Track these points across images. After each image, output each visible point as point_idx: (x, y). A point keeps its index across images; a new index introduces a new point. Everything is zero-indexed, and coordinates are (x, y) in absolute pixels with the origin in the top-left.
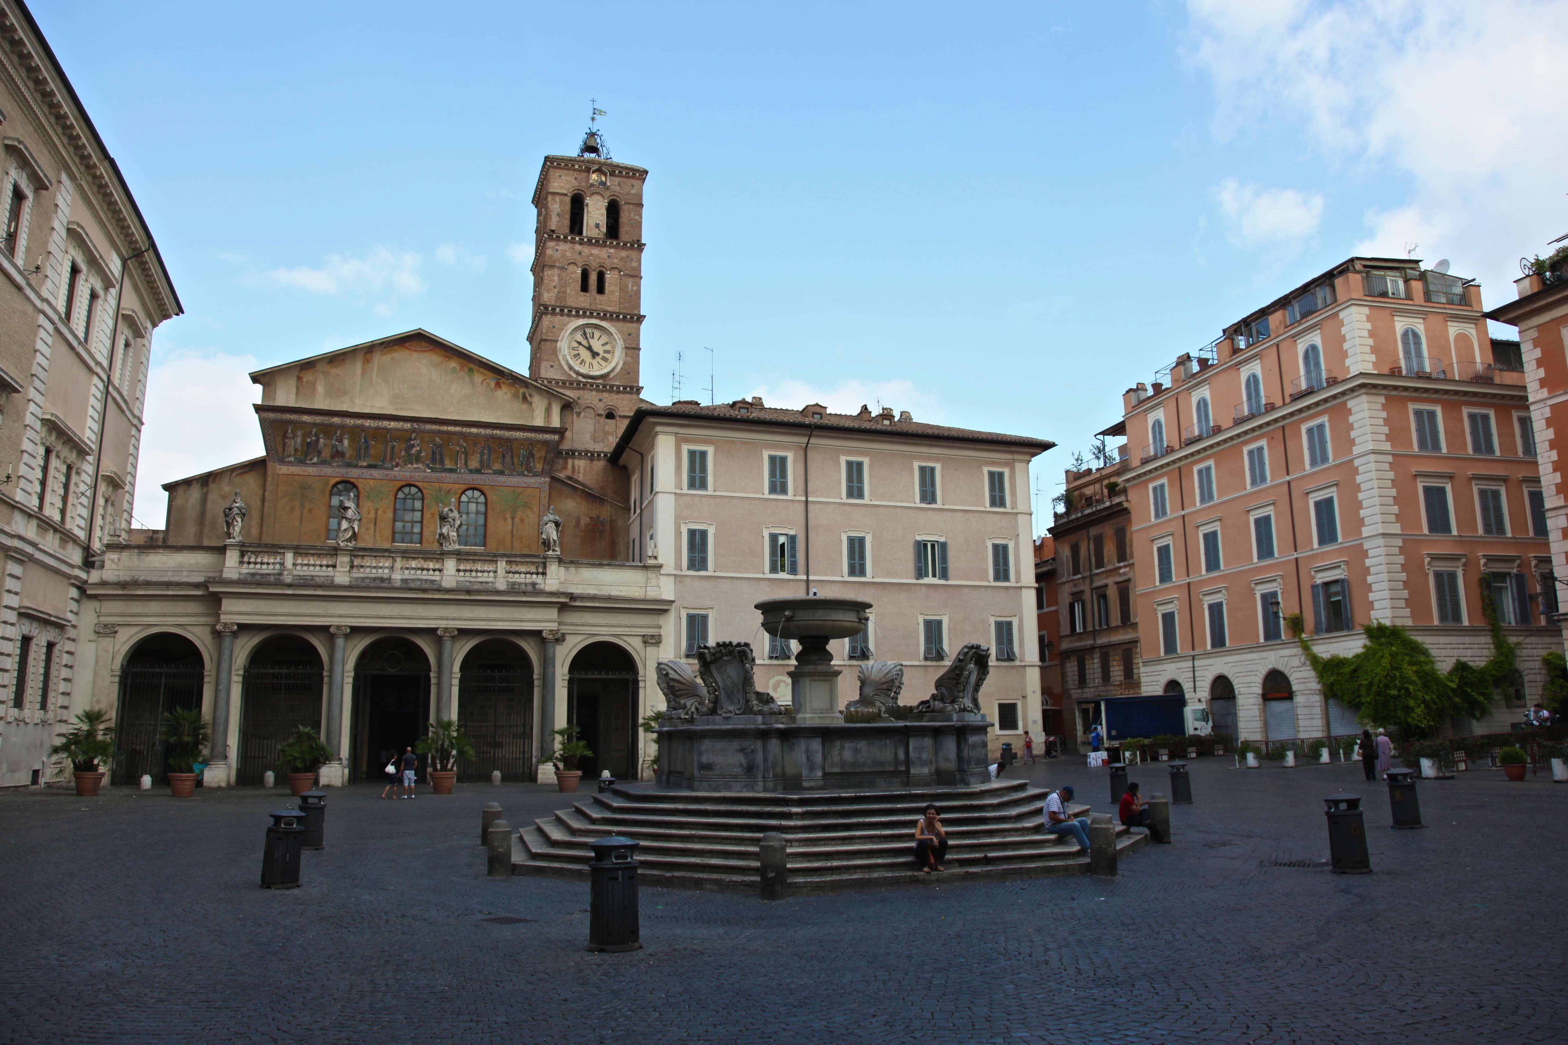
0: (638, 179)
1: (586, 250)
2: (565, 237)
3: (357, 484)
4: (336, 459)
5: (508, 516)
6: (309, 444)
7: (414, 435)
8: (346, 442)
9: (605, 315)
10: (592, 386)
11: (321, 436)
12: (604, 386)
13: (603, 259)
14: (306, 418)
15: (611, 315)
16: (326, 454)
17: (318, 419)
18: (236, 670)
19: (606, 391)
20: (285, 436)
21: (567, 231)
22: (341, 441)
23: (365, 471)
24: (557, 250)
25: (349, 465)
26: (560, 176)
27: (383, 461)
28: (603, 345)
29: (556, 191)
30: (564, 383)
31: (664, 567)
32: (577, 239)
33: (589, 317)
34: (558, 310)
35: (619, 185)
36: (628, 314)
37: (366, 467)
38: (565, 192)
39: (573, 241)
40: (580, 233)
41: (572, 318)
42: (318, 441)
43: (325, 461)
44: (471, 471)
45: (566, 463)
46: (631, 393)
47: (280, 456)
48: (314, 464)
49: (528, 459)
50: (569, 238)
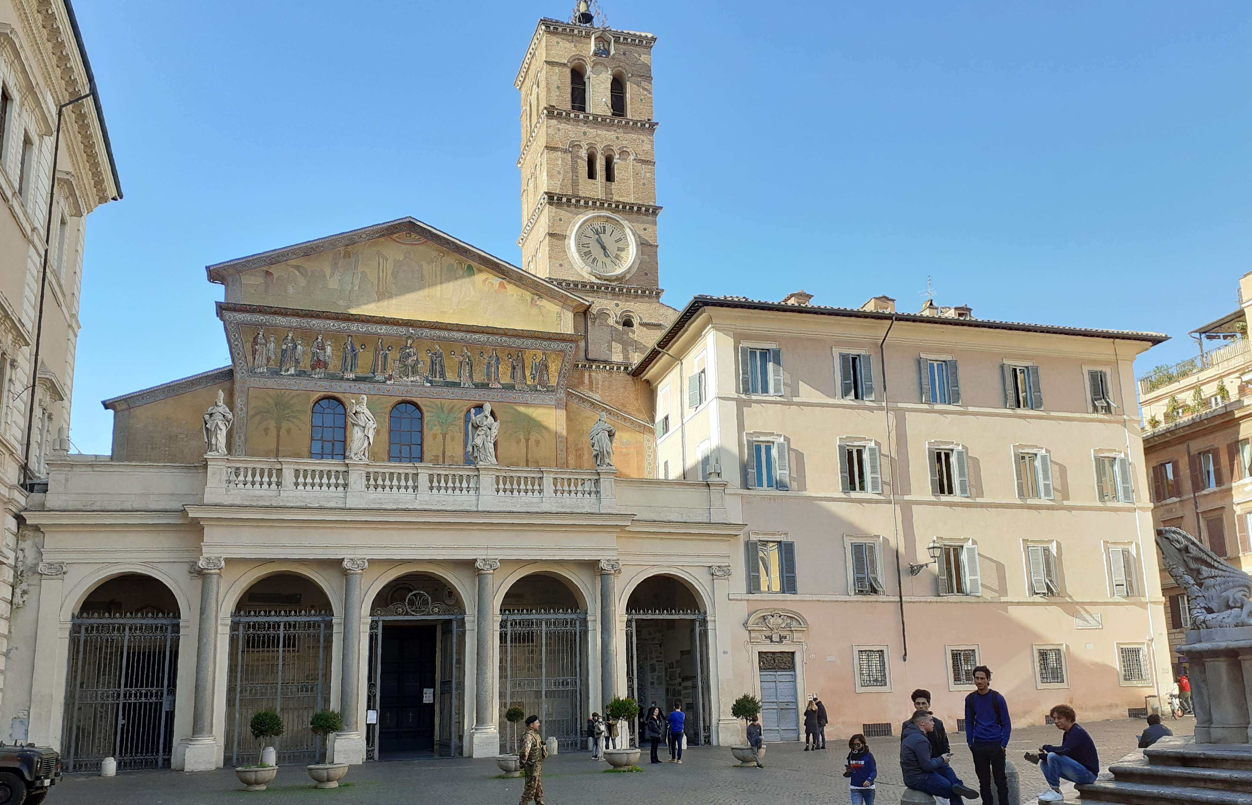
0: (645, 47)
1: (592, 132)
2: (568, 114)
3: (343, 399)
4: (318, 370)
5: (522, 437)
6: (284, 352)
7: (409, 342)
8: (329, 349)
9: (617, 206)
10: (607, 288)
11: (300, 342)
12: (621, 290)
13: (611, 140)
14: (281, 320)
15: (624, 207)
16: (306, 363)
17: (294, 321)
18: (222, 619)
19: (623, 294)
20: (255, 342)
21: (569, 107)
22: (323, 349)
23: (352, 384)
24: (559, 130)
25: (332, 377)
26: (558, 43)
27: (373, 373)
28: (616, 241)
29: (553, 60)
30: (576, 285)
31: (729, 486)
32: (581, 116)
33: (598, 209)
34: (564, 200)
35: (624, 54)
36: (643, 205)
37: (353, 380)
38: (566, 62)
39: (577, 119)
40: (583, 109)
41: (581, 210)
42: (295, 347)
43: (305, 372)
44: (477, 386)
45: (582, 376)
46: (650, 297)
47: (250, 364)
48: (292, 375)
49: (541, 372)
50: (572, 115)
